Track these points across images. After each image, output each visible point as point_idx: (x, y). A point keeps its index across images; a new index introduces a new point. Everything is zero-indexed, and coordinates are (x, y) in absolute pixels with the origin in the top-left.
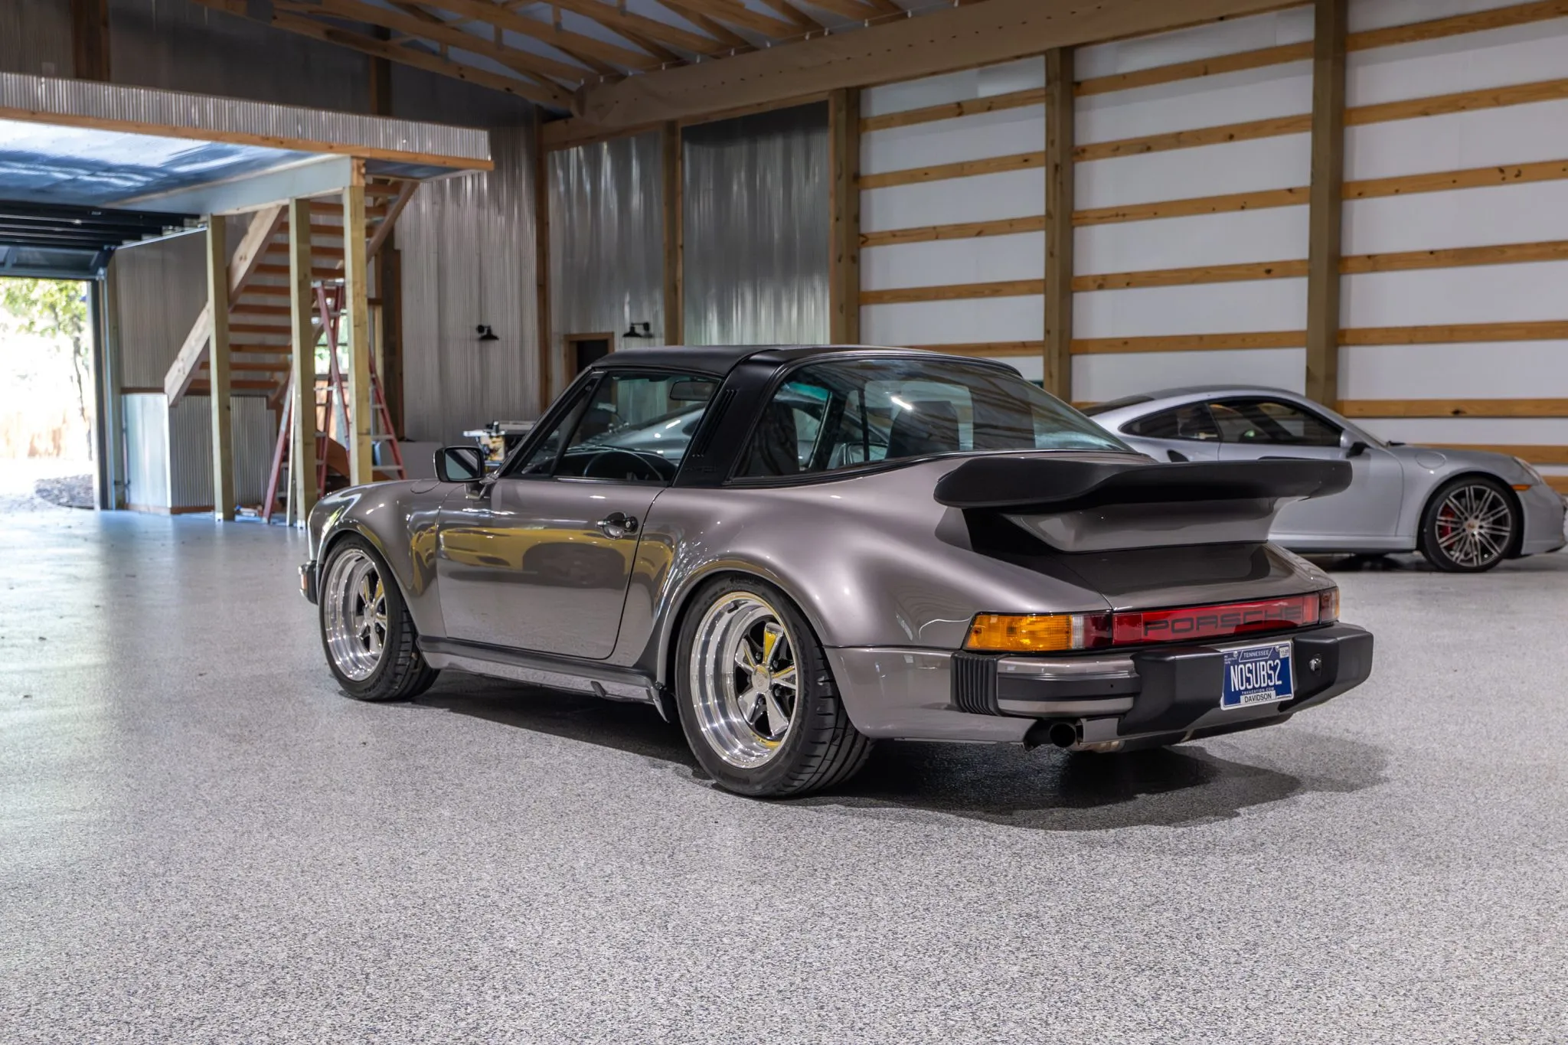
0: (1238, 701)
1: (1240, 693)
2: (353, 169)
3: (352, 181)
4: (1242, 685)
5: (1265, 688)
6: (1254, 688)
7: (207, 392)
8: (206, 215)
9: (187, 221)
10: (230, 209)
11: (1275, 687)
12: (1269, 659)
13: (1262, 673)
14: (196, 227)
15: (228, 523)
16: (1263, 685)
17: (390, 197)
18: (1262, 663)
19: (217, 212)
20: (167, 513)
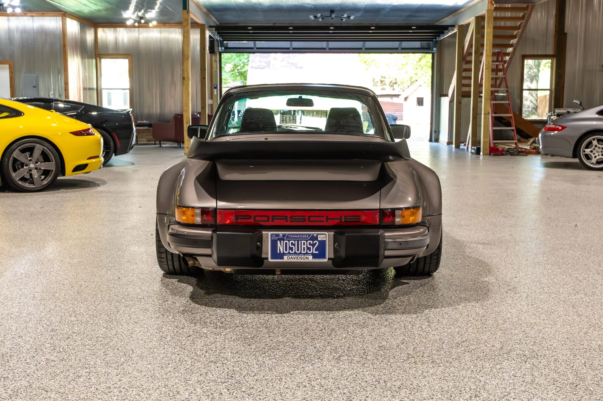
0: (283, 258)
1: (284, 254)
2: (489, 2)
3: (488, 7)
4: (286, 250)
5: (304, 254)
6: (295, 253)
7: (470, 97)
8: (456, 25)
9: (450, 28)
10: (463, 22)
11: (312, 254)
12: (309, 240)
13: (303, 246)
14: (454, 30)
15: (457, 149)
16: (302, 252)
17: (526, 12)
18: (303, 242)
19: (460, 24)
20: (446, 144)
